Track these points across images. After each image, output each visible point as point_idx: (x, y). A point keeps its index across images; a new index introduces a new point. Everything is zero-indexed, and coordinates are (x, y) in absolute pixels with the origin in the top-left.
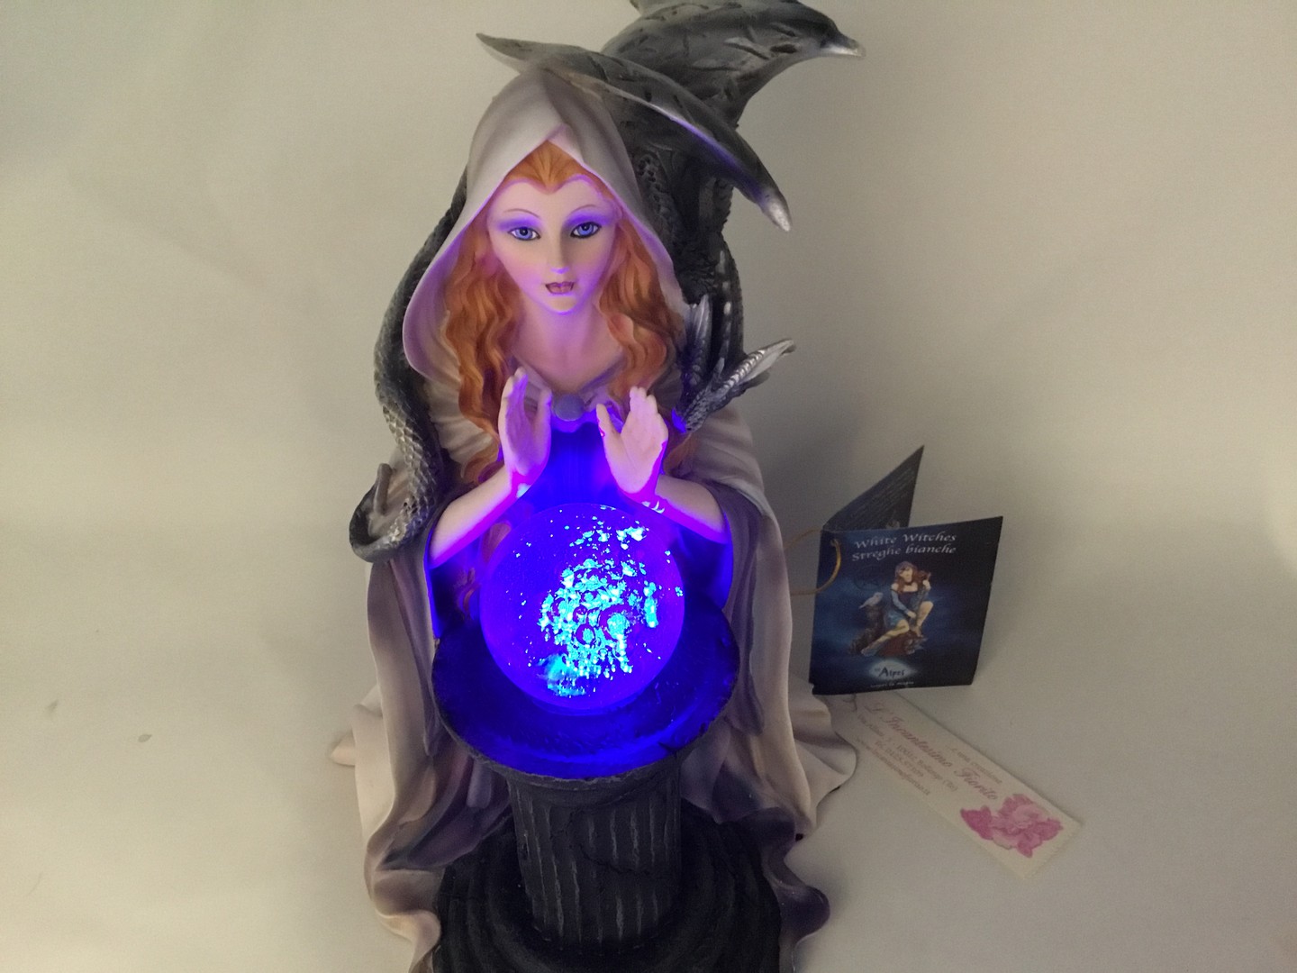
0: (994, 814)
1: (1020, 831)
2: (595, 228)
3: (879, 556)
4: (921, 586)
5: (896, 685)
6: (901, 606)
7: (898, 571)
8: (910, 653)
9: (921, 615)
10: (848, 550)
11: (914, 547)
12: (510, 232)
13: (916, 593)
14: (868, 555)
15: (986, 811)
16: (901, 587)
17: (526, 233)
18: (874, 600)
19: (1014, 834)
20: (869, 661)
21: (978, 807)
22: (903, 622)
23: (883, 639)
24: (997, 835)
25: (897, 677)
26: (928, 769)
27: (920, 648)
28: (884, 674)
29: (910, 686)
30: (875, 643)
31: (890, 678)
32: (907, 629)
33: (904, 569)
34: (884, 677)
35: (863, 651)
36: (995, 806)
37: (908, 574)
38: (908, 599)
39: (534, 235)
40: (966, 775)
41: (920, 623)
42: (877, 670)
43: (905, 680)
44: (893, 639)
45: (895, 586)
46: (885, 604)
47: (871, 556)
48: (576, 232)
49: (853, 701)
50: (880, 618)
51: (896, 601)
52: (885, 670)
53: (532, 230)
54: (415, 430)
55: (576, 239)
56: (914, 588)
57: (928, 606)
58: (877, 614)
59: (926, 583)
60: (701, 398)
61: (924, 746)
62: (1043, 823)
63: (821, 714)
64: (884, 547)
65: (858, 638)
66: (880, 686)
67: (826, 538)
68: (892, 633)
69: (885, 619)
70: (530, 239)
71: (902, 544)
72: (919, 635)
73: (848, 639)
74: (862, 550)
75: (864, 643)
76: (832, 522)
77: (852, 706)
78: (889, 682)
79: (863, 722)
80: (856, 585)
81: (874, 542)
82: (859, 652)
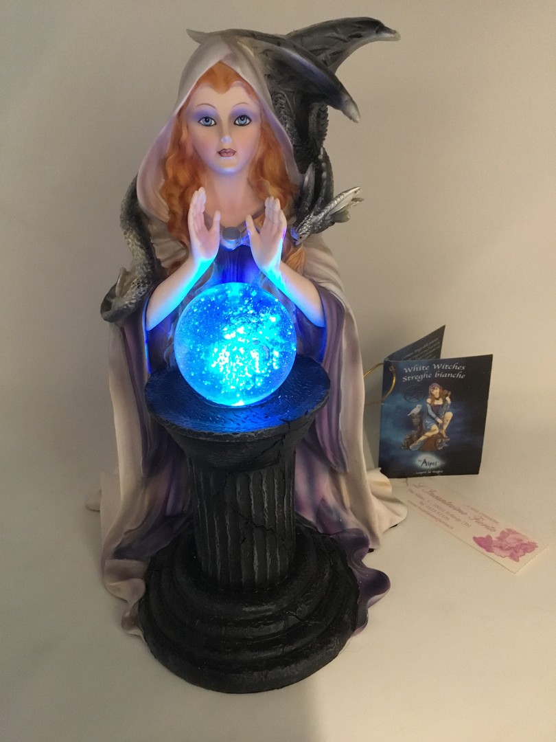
0: (494, 539)
1: (511, 548)
2: (248, 121)
3: (419, 378)
4: (445, 401)
5: (432, 473)
6: (434, 415)
7: (431, 389)
8: (440, 448)
9: (445, 422)
10: (401, 374)
11: (440, 373)
12: (199, 122)
13: (442, 406)
14: (412, 377)
15: (489, 537)
16: (433, 401)
17: (208, 121)
18: (416, 410)
19: (507, 550)
20: (414, 455)
21: (484, 536)
22: (434, 427)
23: (423, 438)
24: (496, 550)
25: (432, 467)
26: (453, 516)
27: (446, 445)
28: (424, 464)
29: (441, 474)
30: (418, 441)
31: (428, 467)
32: (437, 432)
33: (434, 389)
34: (424, 466)
35: (411, 447)
36: (495, 536)
37: (436, 391)
38: (438, 410)
39: (213, 123)
40: (477, 520)
41: (445, 427)
42: (419, 461)
43: (437, 469)
44: (429, 439)
45: (429, 401)
46: (423, 413)
47: (414, 378)
48: (237, 122)
49: (407, 482)
50: (421, 423)
51: (430, 411)
52: (425, 462)
53: (212, 119)
54: (141, 242)
55: (237, 126)
56: (440, 402)
57: (449, 415)
58: (419, 420)
59: (448, 399)
60: (308, 219)
61: (450, 505)
62: (526, 544)
63: (385, 484)
64: (421, 373)
65: (407, 437)
66: (421, 473)
67: (387, 365)
68: (429, 434)
69: (424, 424)
70: (210, 125)
71: (432, 371)
72: (445, 436)
73: (400, 438)
74: (408, 374)
75: (411, 441)
76: (391, 357)
77: (405, 484)
78: (427, 470)
79: (412, 492)
80: (406, 399)
81: (415, 369)
82: (408, 448)
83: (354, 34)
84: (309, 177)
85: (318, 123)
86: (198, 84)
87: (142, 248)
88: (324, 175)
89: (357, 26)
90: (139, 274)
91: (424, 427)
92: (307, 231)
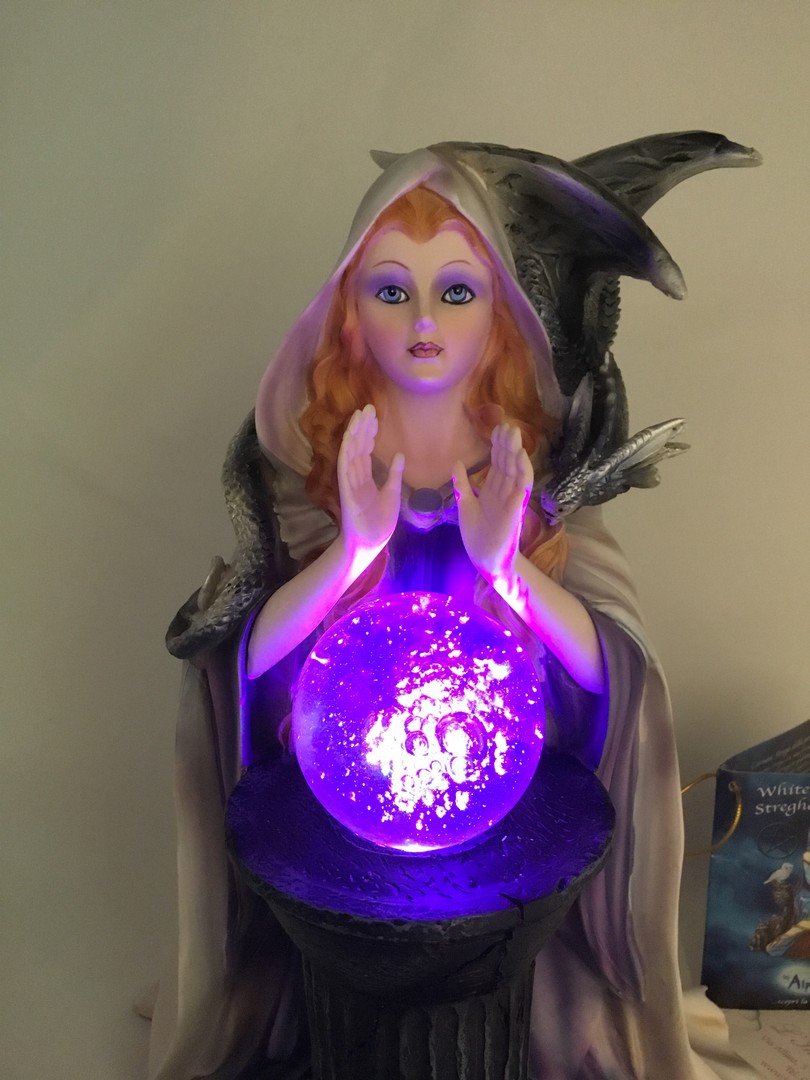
2: (469, 296)
3: (788, 810)
5: (809, 1005)
10: (751, 799)
12: (377, 295)
14: (775, 807)
17: (393, 295)
18: (781, 874)
20: (775, 964)
23: (793, 932)
25: (809, 990)
28: (795, 985)
30: (783, 937)
31: (802, 991)
34: (795, 989)
35: (768, 948)
39: (403, 296)
42: (786, 978)
44: (806, 935)
45: (807, 856)
46: (795, 881)
47: (778, 809)
48: (448, 297)
49: (758, 1015)
50: (790, 902)
52: (796, 979)
53: (401, 290)
54: (254, 510)
55: (447, 305)
60: (577, 474)
63: (714, 1022)
64: (791, 799)
65: (762, 927)
66: (790, 1002)
67: (723, 778)
68: (805, 926)
69: (796, 906)
70: (396, 302)
73: (747, 928)
74: (767, 800)
75: (770, 935)
76: (731, 763)
77: (755, 1024)
78: (800, 998)
79: (770, 1043)
80: (760, 849)
81: (782, 790)
82: (763, 949)
83: (674, 155)
84: (582, 399)
85: (601, 312)
86: (378, 224)
87: (253, 519)
88: (612, 397)
89: (682, 142)
90: (242, 568)
91: (797, 911)
92: (574, 498)
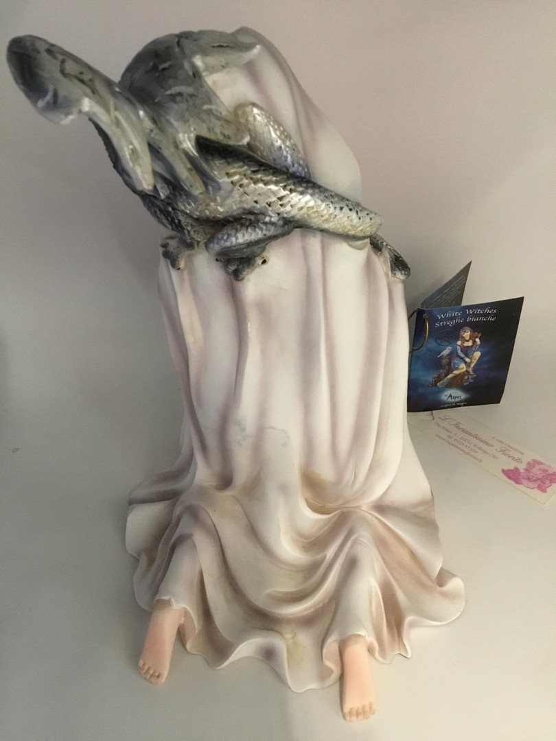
0: (522, 471)
1: (539, 479)
3: (450, 323)
5: (456, 405)
6: (462, 355)
9: (473, 360)
10: (434, 321)
11: (472, 317)
13: (472, 346)
15: (517, 469)
16: (463, 343)
18: (446, 352)
19: (535, 481)
21: (512, 468)
22: (463, 366)
23: (450, 376)
24: (525, 482)
25: (457, 400)
26: (480, 449)
27: (472, 381)
28: (450, 398)
29: (464, 405)
30: (445, 379)
31: (453, 400)
32: (465, 369)
33: (465, 332)
35: (438, 384)
36: (522, 467)
37: (467, 334)
38: (466, 351)
40: (503, 451)
41: (472, 365)
42: (445, 396)
43: (461, 402)
44: (456, 376)
45: (459, 343)
46: (453, 354)
47: (447, 324)
49: (432, 414)
50: (449, 364)
51: (459, 352)
52: (450, 395)
56: (470, 343)
57: (477, 354)
58: (448, 360)
59: (478, 340)
61: (476, 437)
62: (552, 474)
64: (455, 318)
65: (436, 376)
66: (447, 406)
67: (421, 313)
68: (456, 372)
69: (452, 364)
71: (465, 316)
72: (471, 373)
73: (429, 377)
74: (441, 320)
76: (424, 304)
77: (431, 418)
78: (452, 403)
79: (439, 425)
80: (437, 343)
81: (448, 315)
82: (436, 385)
91: (452, 366)
